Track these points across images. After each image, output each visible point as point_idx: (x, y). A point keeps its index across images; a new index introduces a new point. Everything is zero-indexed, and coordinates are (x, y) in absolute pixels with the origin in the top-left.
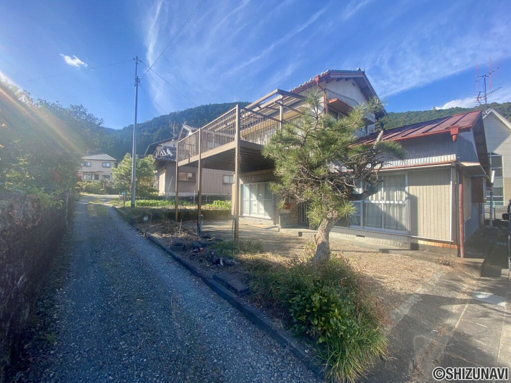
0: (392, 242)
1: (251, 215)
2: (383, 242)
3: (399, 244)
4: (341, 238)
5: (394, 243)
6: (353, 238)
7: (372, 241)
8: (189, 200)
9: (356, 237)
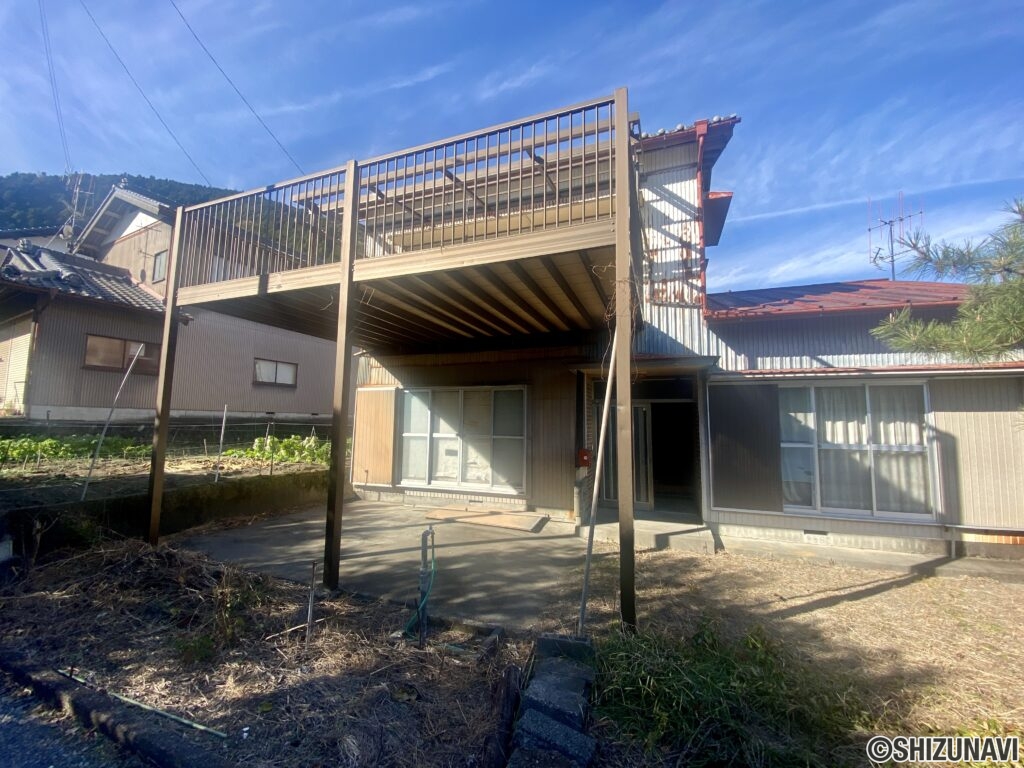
0: (902, 542)
1: (435, 484)
2: (878, 543)
3: (920, 546)
4: (762, 540)
5: (906, 544)
6: (795, 538)
7: (850, 542)
8: (126, 434)
9: (806, 537)
